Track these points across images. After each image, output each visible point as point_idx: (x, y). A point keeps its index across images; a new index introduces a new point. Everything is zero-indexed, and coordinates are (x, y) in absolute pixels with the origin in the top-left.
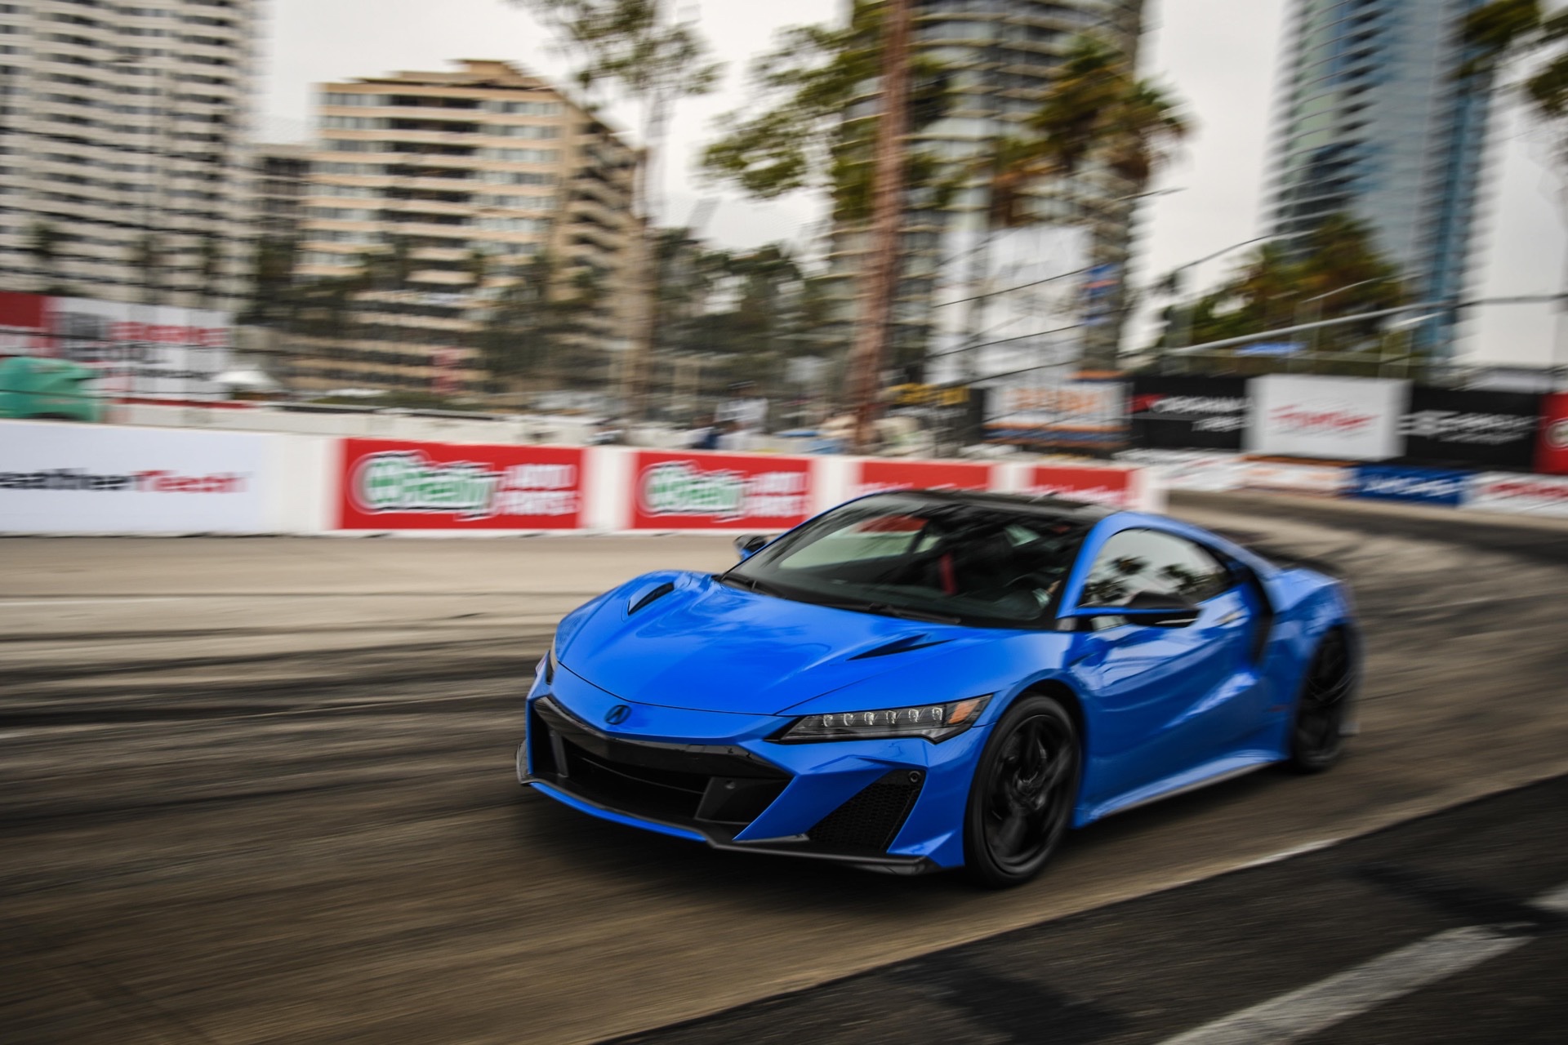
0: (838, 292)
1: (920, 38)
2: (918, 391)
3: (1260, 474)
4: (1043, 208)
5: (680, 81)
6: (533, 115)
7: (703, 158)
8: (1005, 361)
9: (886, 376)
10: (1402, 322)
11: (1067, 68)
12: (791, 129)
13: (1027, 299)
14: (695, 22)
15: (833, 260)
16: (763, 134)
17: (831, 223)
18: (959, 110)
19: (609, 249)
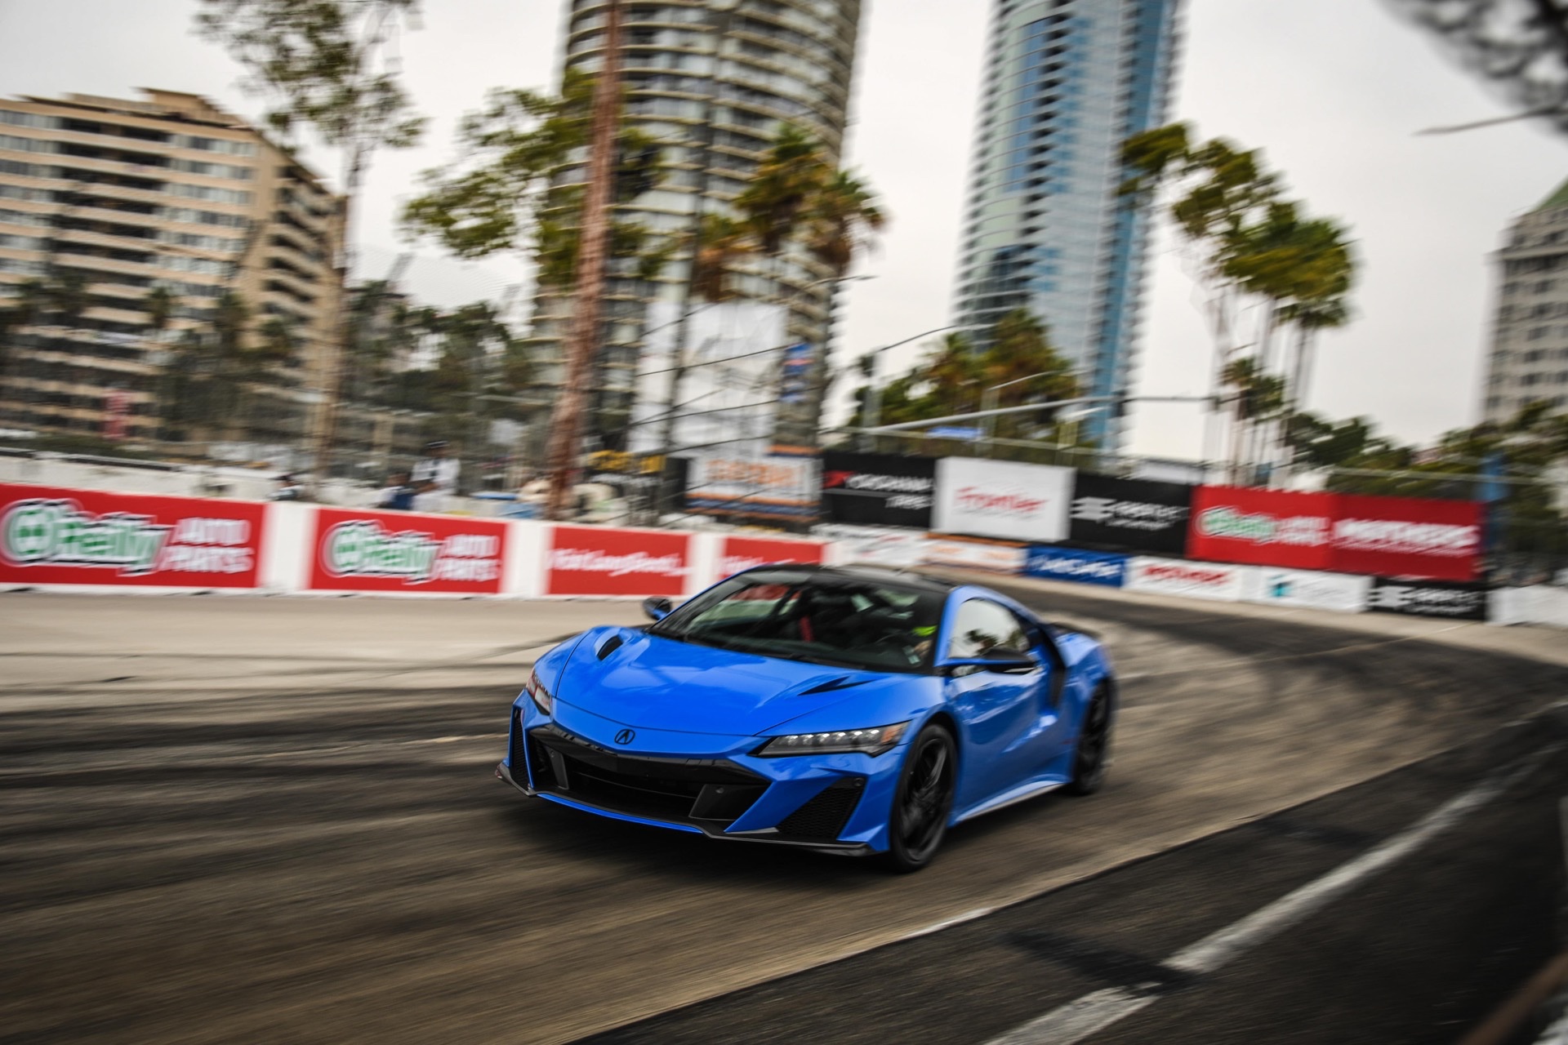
0: (544, 355)
1: (631, 111)
2: (619, 459)
3: (942, 551)
4: (750, 285)
5: (386, 132)
6: (224, 154)
7: (404, 212)
8: (708, 431)
9: (586, 442)
10: (1072, 413)
11: (770, 153)
12: (503, 190)
13: (727, 374)
14: (396, 74)
15: (537, 323)
16: (470, 191)
17: (536, 286)
18: (665, 185)
19: (305, 299)
